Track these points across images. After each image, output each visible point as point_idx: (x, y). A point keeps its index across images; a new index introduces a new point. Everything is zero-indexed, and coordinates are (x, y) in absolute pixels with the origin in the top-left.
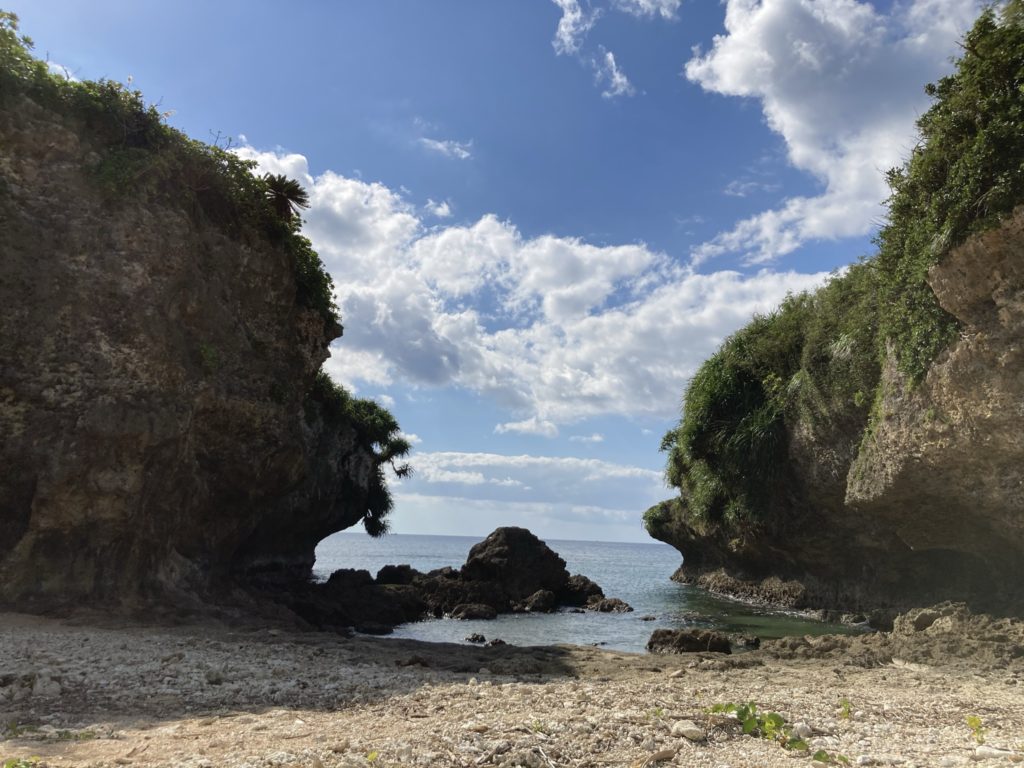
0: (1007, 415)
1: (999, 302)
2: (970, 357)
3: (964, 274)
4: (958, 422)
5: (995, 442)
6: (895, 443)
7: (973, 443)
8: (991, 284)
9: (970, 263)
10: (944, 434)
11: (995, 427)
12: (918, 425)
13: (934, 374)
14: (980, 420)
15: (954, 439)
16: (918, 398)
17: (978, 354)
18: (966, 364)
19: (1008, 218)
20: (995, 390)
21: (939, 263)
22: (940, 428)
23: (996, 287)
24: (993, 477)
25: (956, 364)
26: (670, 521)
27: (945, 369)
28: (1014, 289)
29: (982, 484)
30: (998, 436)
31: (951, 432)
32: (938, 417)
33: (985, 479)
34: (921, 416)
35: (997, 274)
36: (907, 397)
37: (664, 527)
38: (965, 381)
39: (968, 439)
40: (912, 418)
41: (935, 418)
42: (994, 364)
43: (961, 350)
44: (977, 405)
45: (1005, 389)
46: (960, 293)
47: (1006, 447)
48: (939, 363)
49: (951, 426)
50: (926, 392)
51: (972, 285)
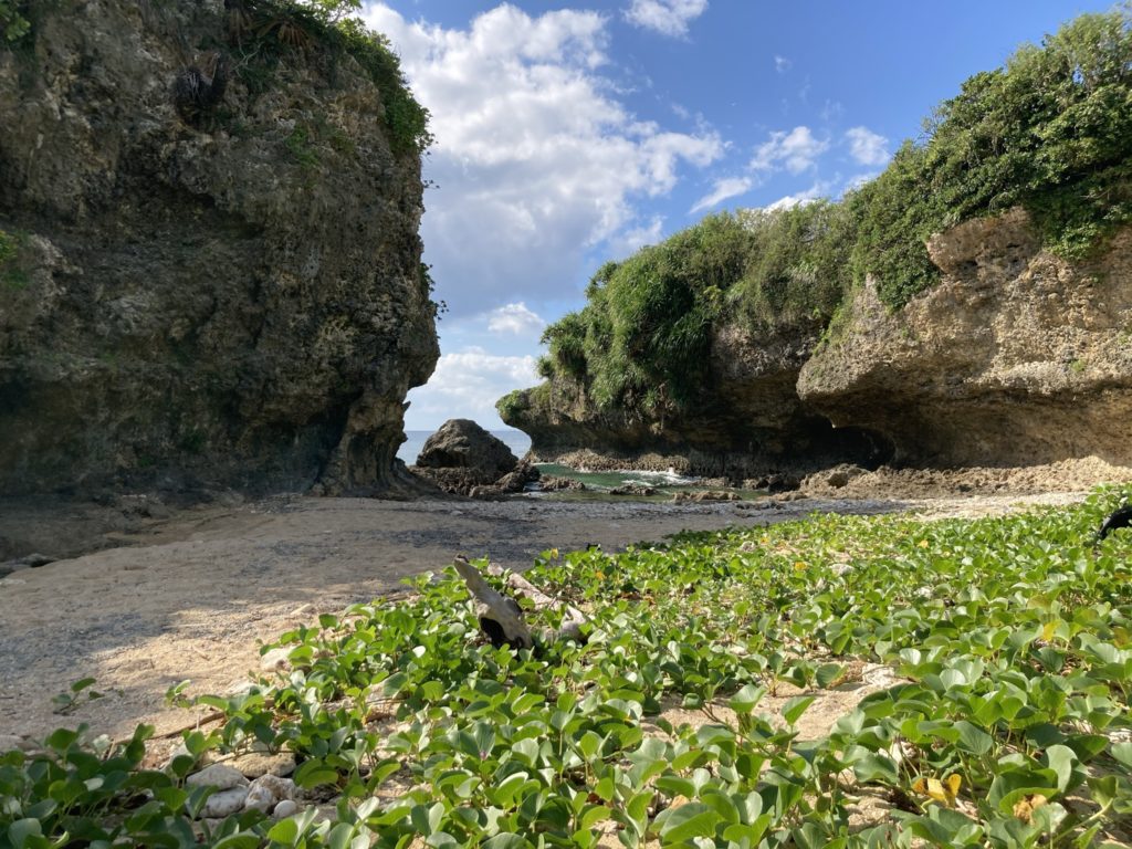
0: (966, 337)
1: (980, 264)
2: (945, 297)
3: (960, 242)
4: (926, 340)
5: (953, 355)
6: (869, 352)
7: (935, 354)
8: (977, 251)
9: (967, 235)
10: (914, 348)
11: (954, 344)
12: (892, 340)
13: (913, 306)
14: (946, 340)
15: (921, 351)
16: (894, 321)
17: (953, 295)
18: (942, 300)
19: (1006, 213)
20: (960, 321)
21: (943, 233)
22: (912, 344)
23: (980, 253)
24: (941, 378)
25: (934, 301)
26: (528, 409)
27: (925, 303)
28: (993, 257)
29: (931, 381)
30: (955, 350)
31: (920, 347)
32: (911, 336)
33: (935, 378)
34: (896, 335)
35: (982, 245)
36: (884, 319)
37: (521, 415)
38: (937, 313)
39: (932, 352)
40: (887, 335)
41: (908, 336)
42: (962, 302)
43: (941, 292)
44: (945, 330)
45: (968, 320)
46: (953, 254)
47: (959, 358)
48: (919, 298)
49: (920, 342)
50: (902, 318)
51: (965, 250)
